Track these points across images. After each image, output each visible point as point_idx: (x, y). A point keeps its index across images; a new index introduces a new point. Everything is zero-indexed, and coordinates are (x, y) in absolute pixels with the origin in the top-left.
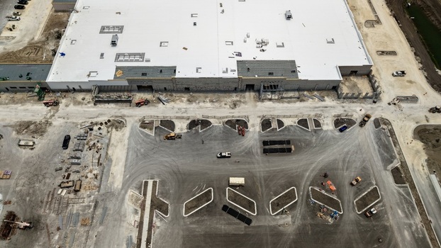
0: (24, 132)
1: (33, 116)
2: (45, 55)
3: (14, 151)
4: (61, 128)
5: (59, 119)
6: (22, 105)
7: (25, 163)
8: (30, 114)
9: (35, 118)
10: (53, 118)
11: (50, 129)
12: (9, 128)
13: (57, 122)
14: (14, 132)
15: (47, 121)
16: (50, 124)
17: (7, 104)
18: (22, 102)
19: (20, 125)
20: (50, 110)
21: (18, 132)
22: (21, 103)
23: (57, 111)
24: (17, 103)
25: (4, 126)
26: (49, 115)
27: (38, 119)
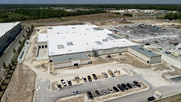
2: (124, 57)
3: (165, 50)
14: (160, 51)
16: (148, 48)
19: (157, 51)
25: (162, 53)
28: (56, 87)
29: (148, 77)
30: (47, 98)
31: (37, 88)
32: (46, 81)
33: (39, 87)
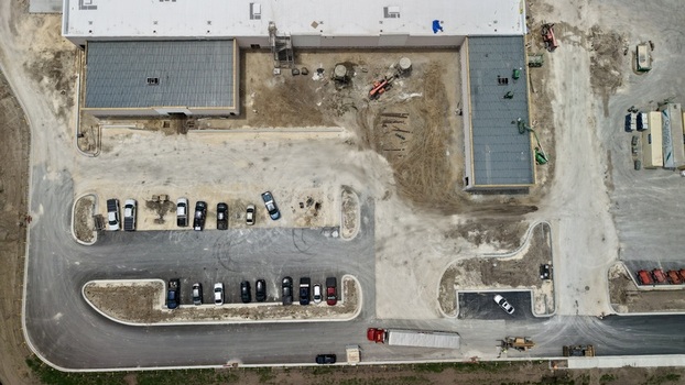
0: (617, 73)
1: (578, 68)
2: (406, 96)
3: (659, 77)
4: (604, 6)
5: (584, 14)
6: (553, 97)
7: (679, 50)
8: (575, 75)
9: (583, 64)
10: (580, 28)
11: (607, 27)
12: (610, 103)
13: (590, 17)
14: (619, 90)
15: (589, 38)
16: (594, 29)
17: (553, 129)
18: (545, 100)
19: (602, 85)
20: (563, 40)
21: (617, 83)
22: (548, 102)
23: (564, 25)
24: (550, 110)
25: (607, 114)
26: (574, 38)
27: (584, 55)
28: (90, 223)
29: (396, 265)
30: (61, 264)
31: (36, 209)
32: (61, 183)
33: (41, 208)
